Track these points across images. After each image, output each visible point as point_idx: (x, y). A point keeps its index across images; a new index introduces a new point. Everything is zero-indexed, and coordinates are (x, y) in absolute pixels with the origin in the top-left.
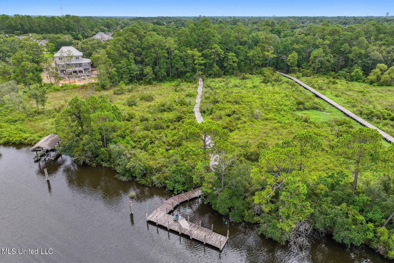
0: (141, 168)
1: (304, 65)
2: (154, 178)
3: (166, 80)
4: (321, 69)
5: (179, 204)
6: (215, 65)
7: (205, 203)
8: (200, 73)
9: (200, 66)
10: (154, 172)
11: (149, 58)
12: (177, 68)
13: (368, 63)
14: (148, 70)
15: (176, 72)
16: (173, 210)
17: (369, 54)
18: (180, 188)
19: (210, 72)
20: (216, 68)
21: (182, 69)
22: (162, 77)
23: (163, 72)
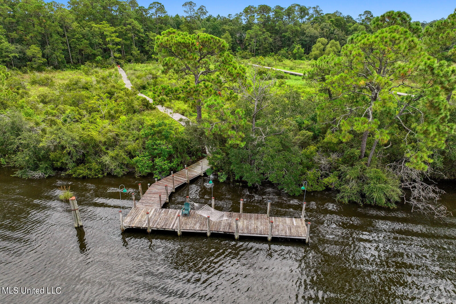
0: (76, 143)
1: (239, 49)
2: (106, 159)
3: (65, 67)
4: (259, 51)
5: (174, 191)
6: (134, 47)
7: (221, 181)
8: (117, 55)
9: (115, 46)
10: (103, 148)
11: (30, 35)
12: (81, 50)
13: (305, 41)
14: (34, 50)
15: (79, 57)
16: (168, 201)
17: (305, 32)
18: (166, 165)
19: (127, 57)
20: (136, 51)
21: (89, 50)
22: (59, 62)
23: (59, 55)
